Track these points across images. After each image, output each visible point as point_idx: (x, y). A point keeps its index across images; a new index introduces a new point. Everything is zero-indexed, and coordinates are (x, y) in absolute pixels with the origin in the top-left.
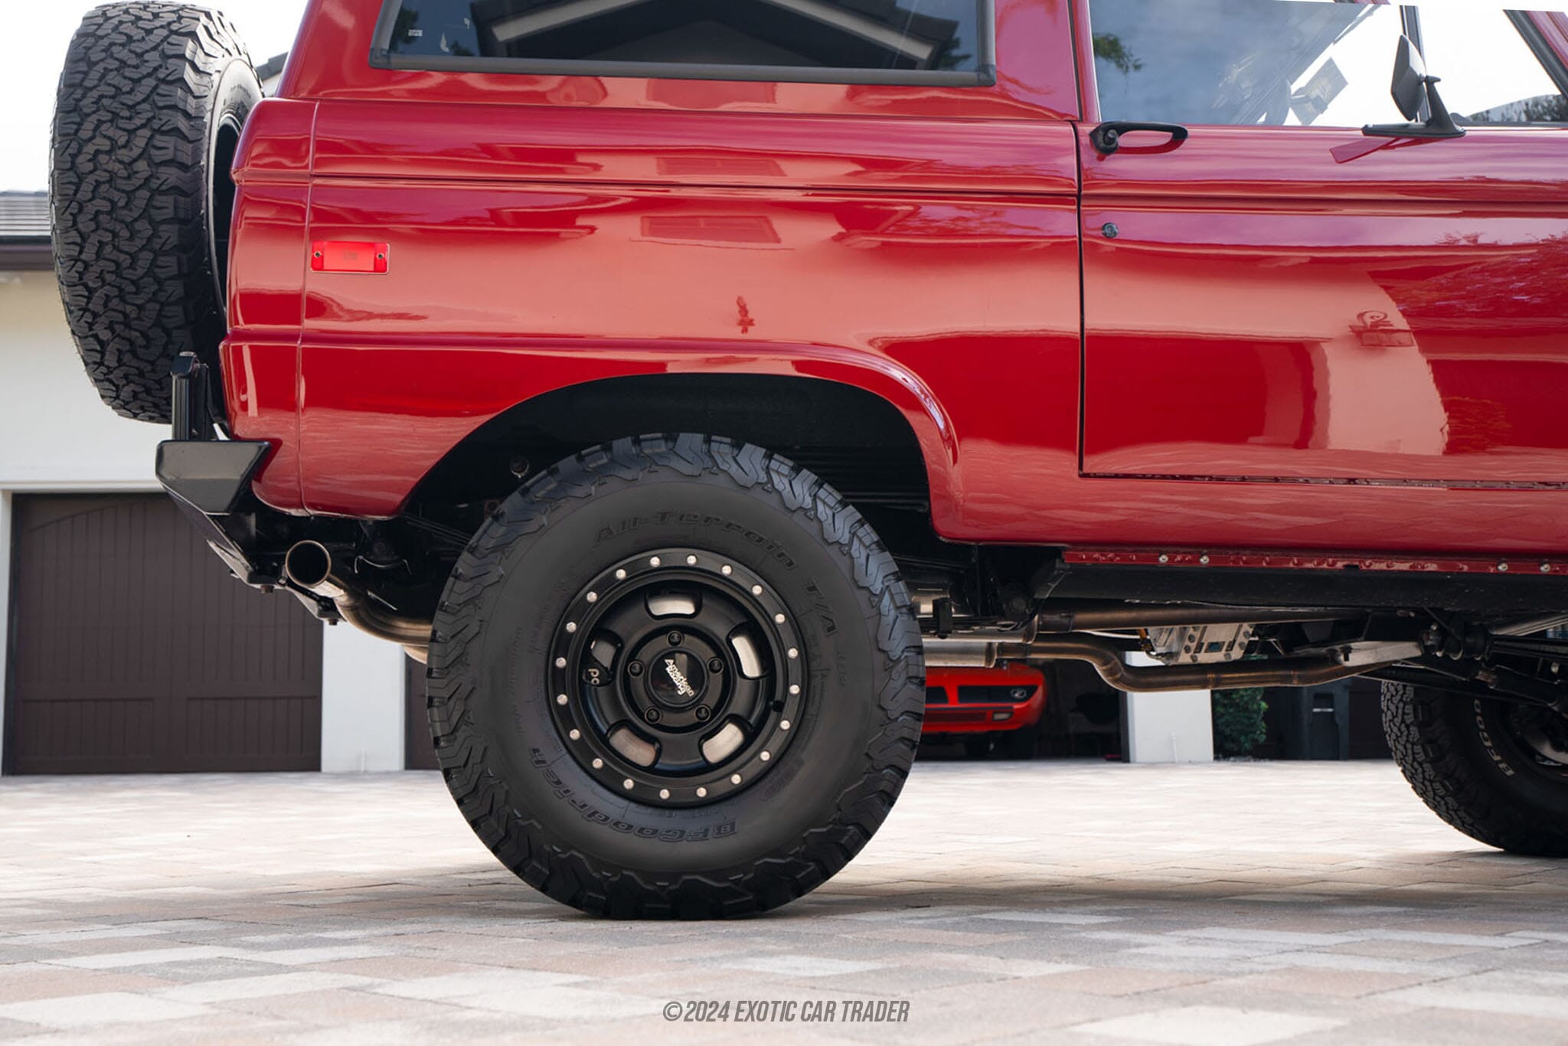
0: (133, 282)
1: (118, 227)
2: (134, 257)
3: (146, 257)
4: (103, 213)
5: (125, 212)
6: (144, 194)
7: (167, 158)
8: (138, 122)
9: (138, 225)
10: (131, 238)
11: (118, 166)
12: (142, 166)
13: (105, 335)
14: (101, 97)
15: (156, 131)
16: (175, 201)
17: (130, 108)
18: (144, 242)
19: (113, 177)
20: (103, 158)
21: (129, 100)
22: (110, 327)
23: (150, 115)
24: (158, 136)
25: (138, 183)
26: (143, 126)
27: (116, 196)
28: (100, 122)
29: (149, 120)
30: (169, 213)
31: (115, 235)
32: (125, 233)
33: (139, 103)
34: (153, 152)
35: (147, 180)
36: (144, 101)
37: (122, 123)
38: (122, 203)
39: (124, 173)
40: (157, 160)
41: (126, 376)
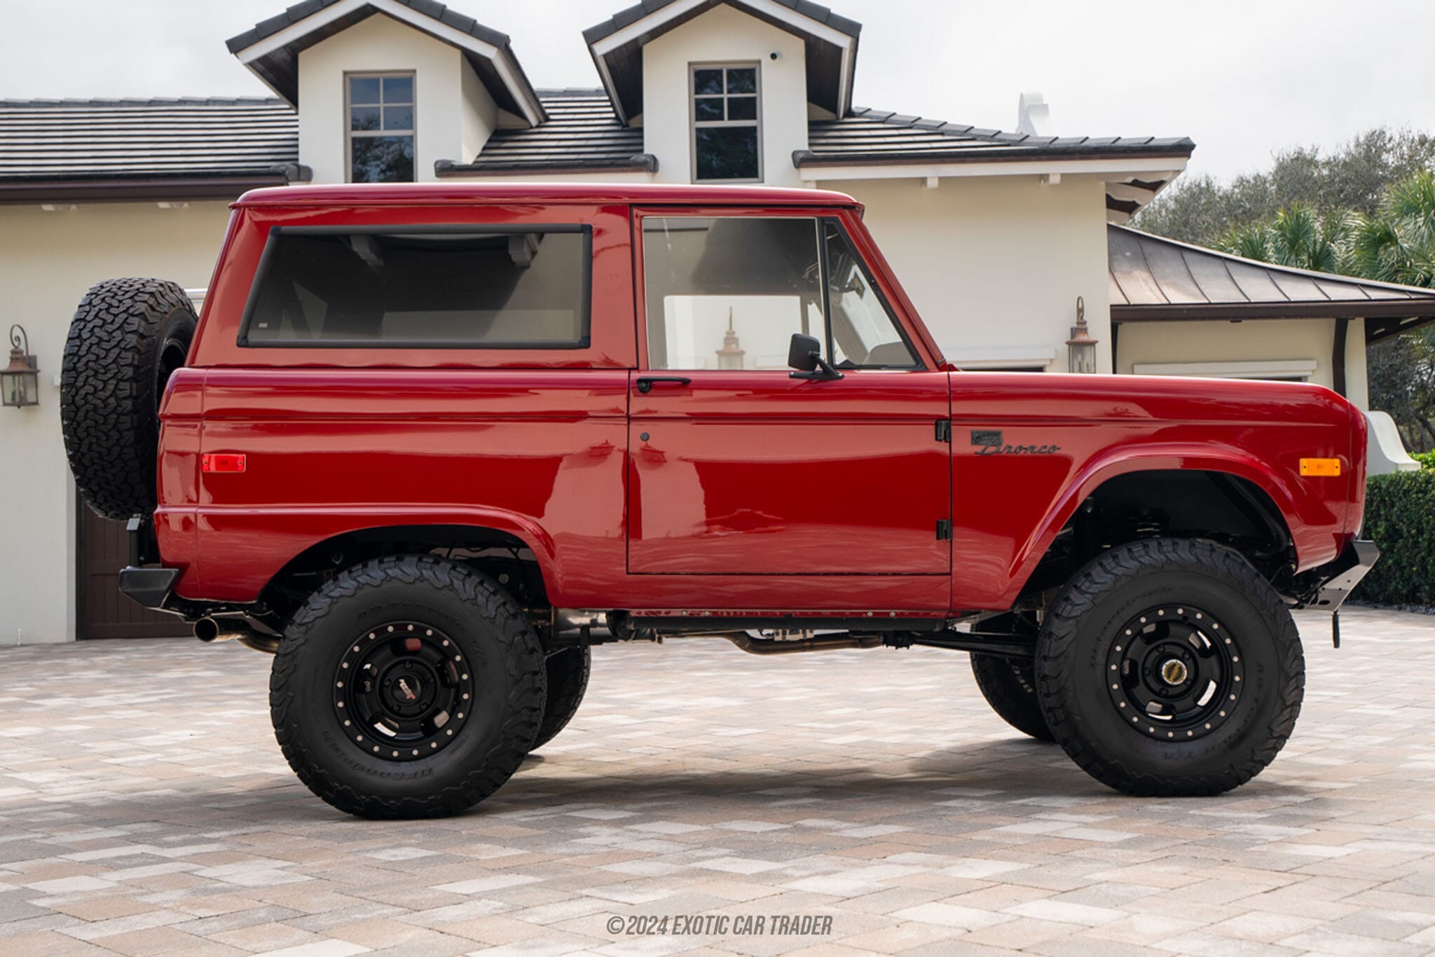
0: (110, 463)
1: (100, 434)
2: (109, 450)
3: (117, 449)
4: (91, 427)
5: (103, 426)
6: (114, 416)
7: (126, 395)
8: (109, 375)
9: (111, 433)
10: (107, 440)
11: (99, 401)
12: (112, 400)
13: (96, 489)
14: (88, 361)
15: (119, 381)
16: (132, 417)
17: (105, 367)
18: (115, 441)
19: (96, 408)
20: (90, 397)
21: (104, 362)
22: (99, 484)
23: (116, 371)
24: (121, 383)
25: (110, 410)
26: (112, 378)
27: (98, 417)
28: (88, 377)
29: (116, 374)
30: (128, 425)
31: (98, 438)
32: (104, 438)
33: (110, 364)
34: (118, 392)
35: (115, 408)
36: (112, 362)
37: (100, 376)
38: (101, 422)
39: (102, 405)
40: (121, 396)
41: (110, 507)
